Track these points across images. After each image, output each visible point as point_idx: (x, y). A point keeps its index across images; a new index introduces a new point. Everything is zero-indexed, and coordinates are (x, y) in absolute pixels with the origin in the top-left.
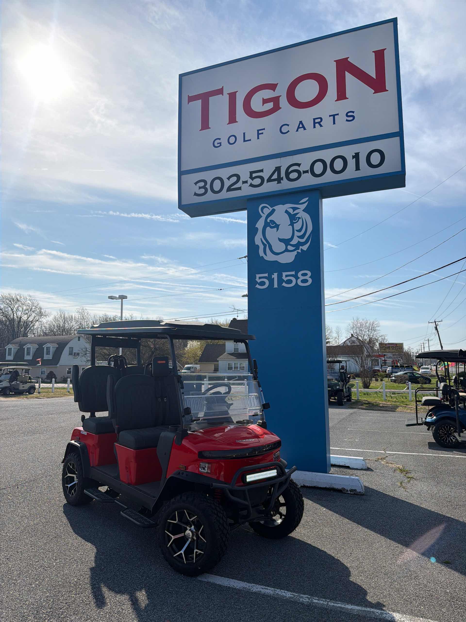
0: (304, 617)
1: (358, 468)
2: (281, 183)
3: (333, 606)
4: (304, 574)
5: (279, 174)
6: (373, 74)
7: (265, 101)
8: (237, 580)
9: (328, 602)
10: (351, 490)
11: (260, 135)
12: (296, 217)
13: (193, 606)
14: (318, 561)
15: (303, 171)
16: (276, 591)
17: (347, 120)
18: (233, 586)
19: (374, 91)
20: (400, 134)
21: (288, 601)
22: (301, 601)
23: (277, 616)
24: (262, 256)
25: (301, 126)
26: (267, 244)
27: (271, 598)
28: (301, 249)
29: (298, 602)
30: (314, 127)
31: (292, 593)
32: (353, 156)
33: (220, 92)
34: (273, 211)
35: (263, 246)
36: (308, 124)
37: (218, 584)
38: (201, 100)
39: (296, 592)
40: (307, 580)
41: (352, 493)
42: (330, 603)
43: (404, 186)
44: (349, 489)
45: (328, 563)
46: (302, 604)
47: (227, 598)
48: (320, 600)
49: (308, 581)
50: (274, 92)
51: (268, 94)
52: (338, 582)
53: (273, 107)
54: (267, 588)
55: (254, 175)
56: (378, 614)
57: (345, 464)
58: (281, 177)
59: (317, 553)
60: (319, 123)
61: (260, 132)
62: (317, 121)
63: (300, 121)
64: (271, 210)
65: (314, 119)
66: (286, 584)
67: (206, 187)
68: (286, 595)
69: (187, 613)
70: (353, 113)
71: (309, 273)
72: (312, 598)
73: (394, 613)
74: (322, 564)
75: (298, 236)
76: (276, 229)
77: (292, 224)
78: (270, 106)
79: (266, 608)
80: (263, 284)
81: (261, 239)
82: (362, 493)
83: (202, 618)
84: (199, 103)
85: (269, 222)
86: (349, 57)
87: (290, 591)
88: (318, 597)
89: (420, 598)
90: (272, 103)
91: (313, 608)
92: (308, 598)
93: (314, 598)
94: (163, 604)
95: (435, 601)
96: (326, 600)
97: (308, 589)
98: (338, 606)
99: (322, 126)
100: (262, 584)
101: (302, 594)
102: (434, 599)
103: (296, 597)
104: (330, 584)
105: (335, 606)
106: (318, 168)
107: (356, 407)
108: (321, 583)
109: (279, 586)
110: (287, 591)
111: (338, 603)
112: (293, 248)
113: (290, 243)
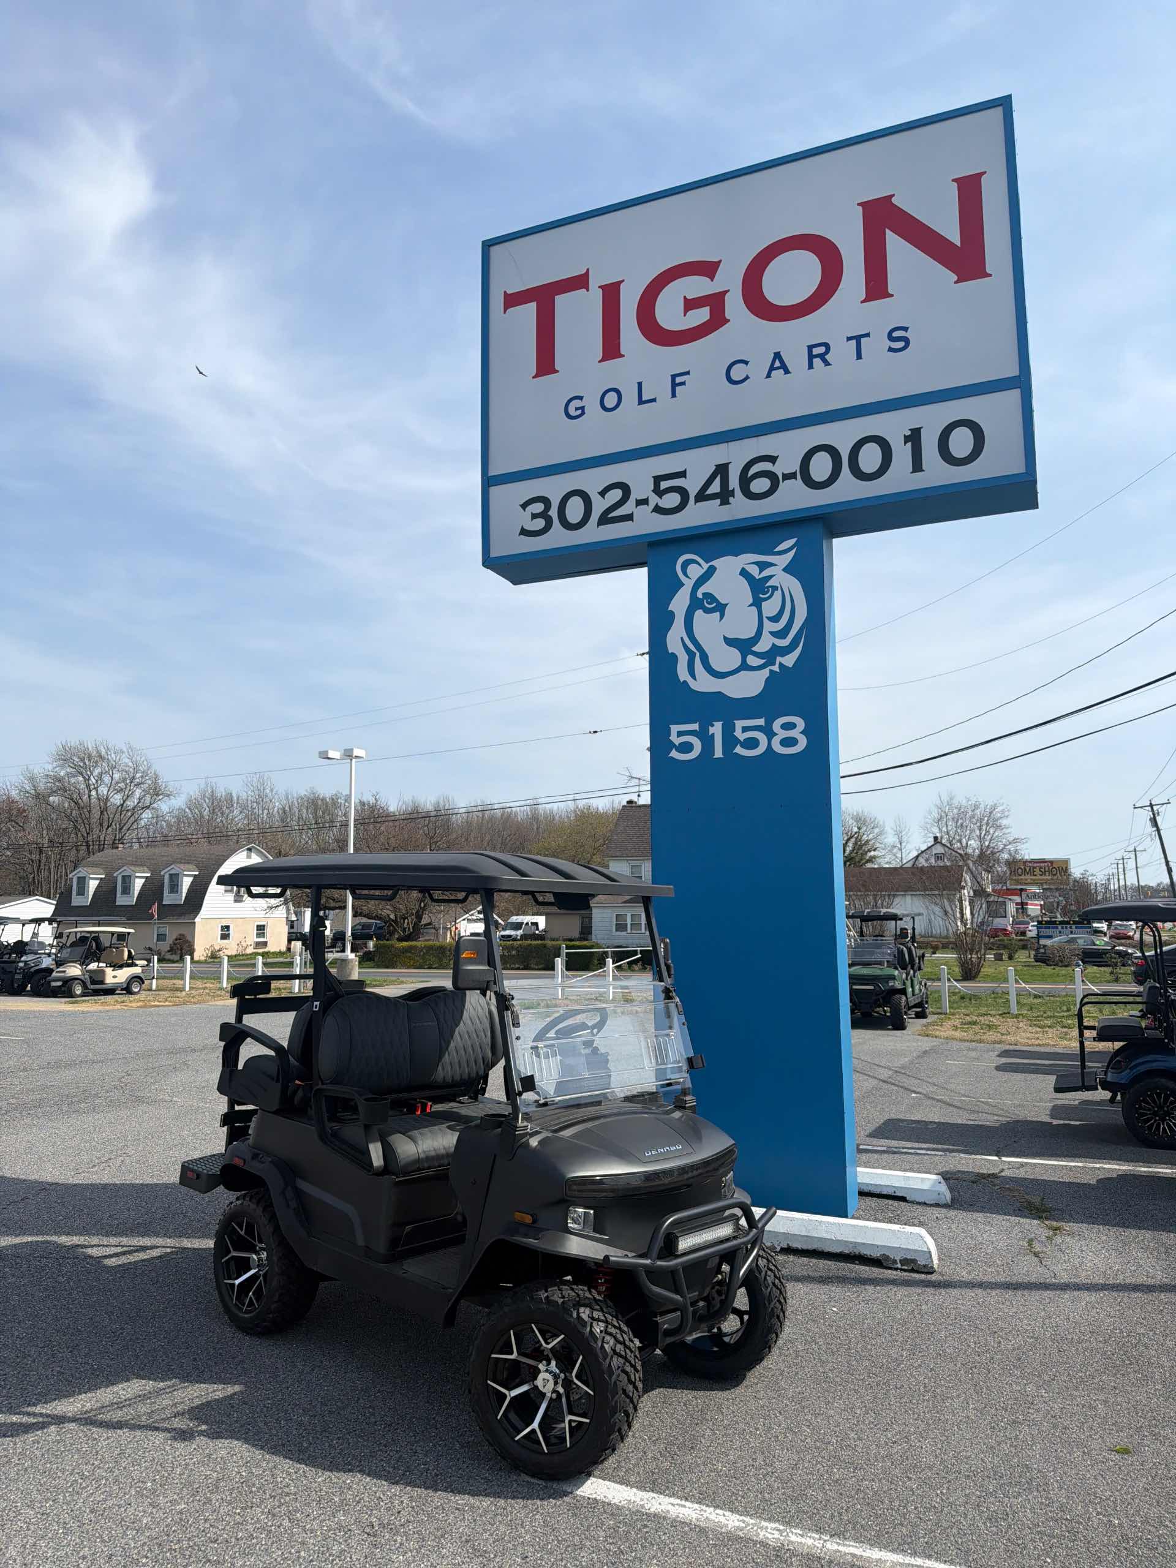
1: (927, 1202)
2: (728, 503)
3: (836, 1551)
4: (772, 1473)
5: (725, 482)
6: (953, 234)
7: (690, 305)
8: (613, 1482)
9: (825, 1541)
10: (905, 1261)
12: (767, 585)
13: (510, 1542)
14: (809, 1440)
15: (783, 473)
16: (705, 1511)
17: (891, 350)
18: (605, 1497)
19: (955, 278)
20: (1022, 382)
21: (731, 1538)
22: (761, 1536)
24: (685, 682)
25: (777, 364)
26: (695, 650)
27: (691, 1529)
28: (781, 664)
29: (755, 1538)
30: (811, 366)
31: (741, 1518)
32: (905, 436)
33: (580, 282)
34: (712, 571)
35: (687, 657)
36: (796, 359)
38: (534, 305)
39: (751, 1516)
40: (778, 1487)
41: (906, 1268)
42: (829, 1545)
43: (1034, 505)
44: (897, 1258)
45: (833, 1445)
46: (764, 1544)
47: (589, 1527)
48: (807, 1536)
49: (783, 1488)
50: (712, 280)
51: (697, 286)
52: (853, 1493)
53: (709, 318)
54: (683, 1502)
55: (664, 485)
57: (895, 1192)
58: (731, 488)
59: (809, 1421)
60: (822, 356)
61: (678, 380)
62: (816, 351)
63: (775, 353)
64: (705, 570)
65: (810, 348)
66: (730, 1494)
67: (549, 513)
68: (726, 1522)
69: (497, 1560)
70: (906, 331)
71: (801, 724)
72: (788, 1531)
75: (771, 633)
76: (718, 614)
77: (757, 603)
78: (702, 315)
79: (680, 1552)
80: (686, 748)
81: (682, 638)
82: (931, 1269)
84: (530, 310)
85: (701, 597)
86: (894, 195)
87: (738, 1512)
88: (804, 1528)
89: (1045, 1538)
90: (707, 310)
91: (788, 1555)
92: (778, 1530)
93: (793, 1530)
94: (442, 1536)
95: (1082, 1545)
96: (820, 1537)
97: (780, 1508)
98: (847, 1552)
99: (829, 364)
100: (673, 1495)
101: (765, 1520)
102: (1081, 1540)
103: (751, 1526)
104: (833, 1498)
105: (839, 1551)
106: (821, 467)
107: (937, 1033)
108: (812, 1495)
109: (714, 1499)
110: (731, 1513)
111: (848, 1543)
112: (761, 662)
113: (753, 649)
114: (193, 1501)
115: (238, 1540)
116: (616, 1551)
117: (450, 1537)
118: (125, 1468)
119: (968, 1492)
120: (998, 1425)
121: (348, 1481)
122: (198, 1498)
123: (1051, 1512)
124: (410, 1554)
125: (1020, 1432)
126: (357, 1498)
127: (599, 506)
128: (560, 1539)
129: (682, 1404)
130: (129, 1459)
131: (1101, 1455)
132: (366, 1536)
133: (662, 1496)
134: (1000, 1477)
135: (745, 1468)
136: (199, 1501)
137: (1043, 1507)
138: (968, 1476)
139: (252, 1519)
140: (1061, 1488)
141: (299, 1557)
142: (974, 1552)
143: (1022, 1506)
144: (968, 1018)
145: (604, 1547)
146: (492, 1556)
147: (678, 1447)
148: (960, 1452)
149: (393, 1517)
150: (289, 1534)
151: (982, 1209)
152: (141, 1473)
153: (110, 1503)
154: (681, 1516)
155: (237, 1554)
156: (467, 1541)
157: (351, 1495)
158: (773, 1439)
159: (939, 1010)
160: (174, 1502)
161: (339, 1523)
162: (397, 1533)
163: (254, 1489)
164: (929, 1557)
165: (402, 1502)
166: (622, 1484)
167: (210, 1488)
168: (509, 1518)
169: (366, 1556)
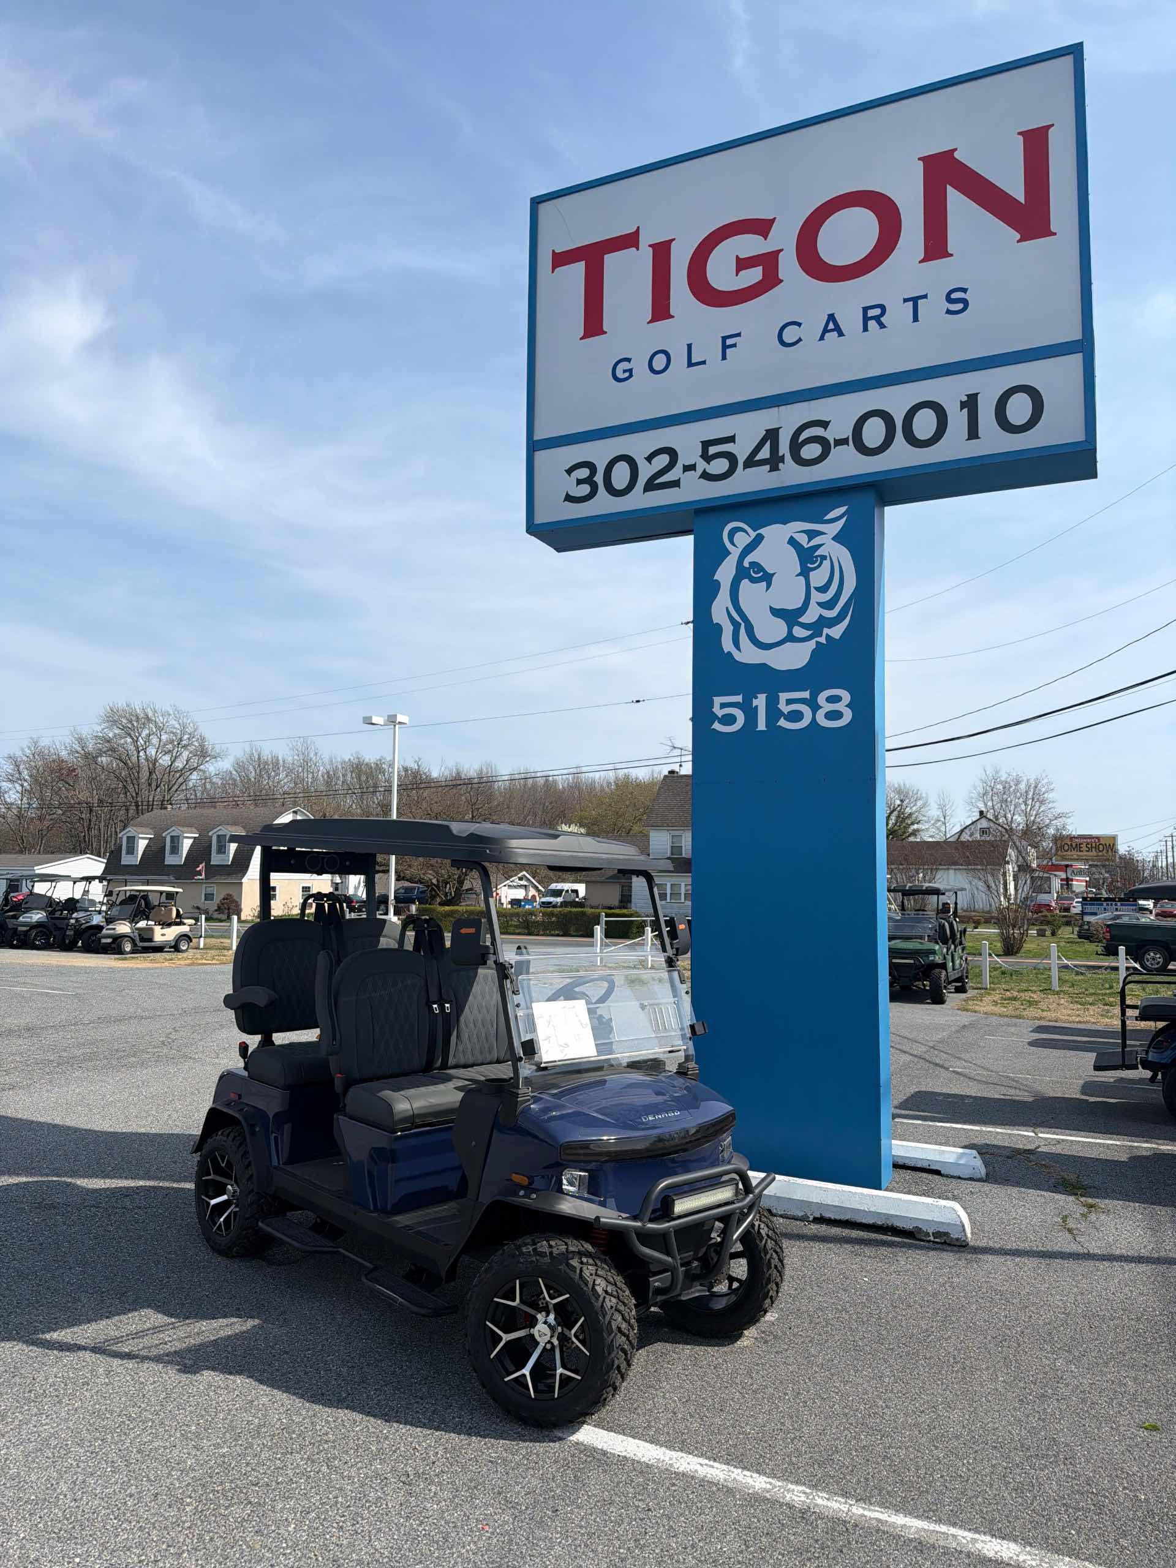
0: (792, 1538)
1: (962, 1176)
2: (778, 469)
3: (863, 1515)
4: (800, 1437)
5: (775, 448)
6: (1017, 190)
7: (743, 264)
8: (643, 1440)
9: (851, 1505)
10: (937, 1234)
11: (728, 351)
12: (816, 554)
13: (541, 1495)
14: (837, 1406)
15: (834, 439)
16: (733, 1472)
17: (949, 312)
18: (635, 1455)
19: (1018, 236)
20: (1084, 346)
21: (756, 1499)
22: (788, 1498)
23: (728, 1530)
24: (729, 653)
25: (831, 326)
26: (740, 621)
27: (719, 1489)
28: (827, 635)
29: (781, 1500)
30: (865, 329)
31: (768, 1480)
32: (961, 402)
33: (630, 240)
34: (759, 539)
35: (732, 628)
36: (850, 320)
37: (600, 1447)
38: (583, 263)
39: (778, 1478)
40: (806, 1452)
41: (937, 1240)
42: (854, 1509)
43: (1093, 474)
44: (930, 1232)
45: (861, 1413)
46: (790, 1506)
47: (618, 1483)
48: (833, 1500)
49: (810, 1452)
50: (766, 239)
51: (749, 245)
52: (880, 1459)
53: (761, 278)
54: (711, 1463)
55: (712, 450)
56: (965, 1541)
57: (929, 1166)
58: (781, 454)
59: (838, 1388)
60: (877, 319)
61: (729, 342)
63: (828, 315)
64: (751, 539)
65: (865, 310)
66: (757, 1457)
67: (594, 479)
68: (753, 1483)
69: (528, 1512)
70: (965, 293)
71: (846, 697)
72: (814, 1494)
73: (1005, 1541)
74: (846, 1415)
75: (819, 604)
76: (764, 584)
77: (805, 573)
78: (754, 275)
79: (707, 1511)
80: (729, 720)
81: (727, 608)
82: (964, 1241)
83: (560, 1525)
84: (578, 270)
85: (748, 566)
86: (956, 149)
87: (765, 1474)
88: (829, 1492)
89: (1070, 1510)
90: (760, 268)
91: (813, 1517)
92: (805, 1493)
93: (819, 1493)
94: (475, 1487)
95: (1108, 1518)
96: (846, 1501)
97: (807, 1471)
98: (872, 1516)
99: (885, 327)
100: (702, 1455)
101: (792, 1483)
102: (1106, 1514)
103: (778, 1489)
104: (860, 1464)
105: (866, 1516)
106: (873, 433)
107: (977, 1008)
108: (839, 1460)
109: (741, 1461)
110: (758, 1475)
111: (872, 1508)
112: (806, 633)
113: (800, 620)
114: (235, 1445)
115: (278, 1483)
116: (644, 1508)
117: (483, 1489)
118: (170, 1412)
119: (994, 1462)
120: (1026, 1398)
121: (385, 1432)
122: (240, 1442)
123: (1076, 1484)
124: (444, 1504)
125: (1049, 1405)
126: (394, 1448)
127: (646, 472)
128: (590, 1494)
129: (713, 1367)
130: (175, 1403)
131: (1129, 1430)
132: (402, 1484)
133: (691, 1456)
134: (1028, 1449)
135: (774, 1431)
136: (241, 1445)
137: (1069, 1480)
138: (996, 1447)
139: (292, 1464)
140: (1088, 1461)
141: (337, 1502)
142: (999, 1522)
143: (1049, 1478)
144: (1008, 993)
145: (633, 1503)
146: (524, 1508)
147: (707, 1409)
148: (988, 1423)
149: (428, 1468)
150: (327, 1480)
151: (1017, 1184)
152: (186, 1417)
153: (156, 1444)
154: (709, 1476)
155: (277, 1498)
156: (499, 1493)
157: (388, 1445)
158: (801, 1404)
159: (979, 986)
160: (217, 1446)
161: (376, 1471)
162: (432, 1483)
163: (294, 1436)
164: (954, 1525)
165: (437, 1453)
166: (652, 1443)
167: (252, 1434)
168: (541, 1472)
169: (401, 1504)
